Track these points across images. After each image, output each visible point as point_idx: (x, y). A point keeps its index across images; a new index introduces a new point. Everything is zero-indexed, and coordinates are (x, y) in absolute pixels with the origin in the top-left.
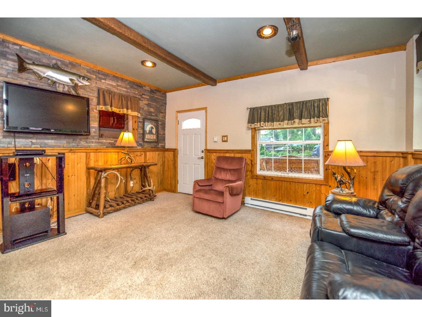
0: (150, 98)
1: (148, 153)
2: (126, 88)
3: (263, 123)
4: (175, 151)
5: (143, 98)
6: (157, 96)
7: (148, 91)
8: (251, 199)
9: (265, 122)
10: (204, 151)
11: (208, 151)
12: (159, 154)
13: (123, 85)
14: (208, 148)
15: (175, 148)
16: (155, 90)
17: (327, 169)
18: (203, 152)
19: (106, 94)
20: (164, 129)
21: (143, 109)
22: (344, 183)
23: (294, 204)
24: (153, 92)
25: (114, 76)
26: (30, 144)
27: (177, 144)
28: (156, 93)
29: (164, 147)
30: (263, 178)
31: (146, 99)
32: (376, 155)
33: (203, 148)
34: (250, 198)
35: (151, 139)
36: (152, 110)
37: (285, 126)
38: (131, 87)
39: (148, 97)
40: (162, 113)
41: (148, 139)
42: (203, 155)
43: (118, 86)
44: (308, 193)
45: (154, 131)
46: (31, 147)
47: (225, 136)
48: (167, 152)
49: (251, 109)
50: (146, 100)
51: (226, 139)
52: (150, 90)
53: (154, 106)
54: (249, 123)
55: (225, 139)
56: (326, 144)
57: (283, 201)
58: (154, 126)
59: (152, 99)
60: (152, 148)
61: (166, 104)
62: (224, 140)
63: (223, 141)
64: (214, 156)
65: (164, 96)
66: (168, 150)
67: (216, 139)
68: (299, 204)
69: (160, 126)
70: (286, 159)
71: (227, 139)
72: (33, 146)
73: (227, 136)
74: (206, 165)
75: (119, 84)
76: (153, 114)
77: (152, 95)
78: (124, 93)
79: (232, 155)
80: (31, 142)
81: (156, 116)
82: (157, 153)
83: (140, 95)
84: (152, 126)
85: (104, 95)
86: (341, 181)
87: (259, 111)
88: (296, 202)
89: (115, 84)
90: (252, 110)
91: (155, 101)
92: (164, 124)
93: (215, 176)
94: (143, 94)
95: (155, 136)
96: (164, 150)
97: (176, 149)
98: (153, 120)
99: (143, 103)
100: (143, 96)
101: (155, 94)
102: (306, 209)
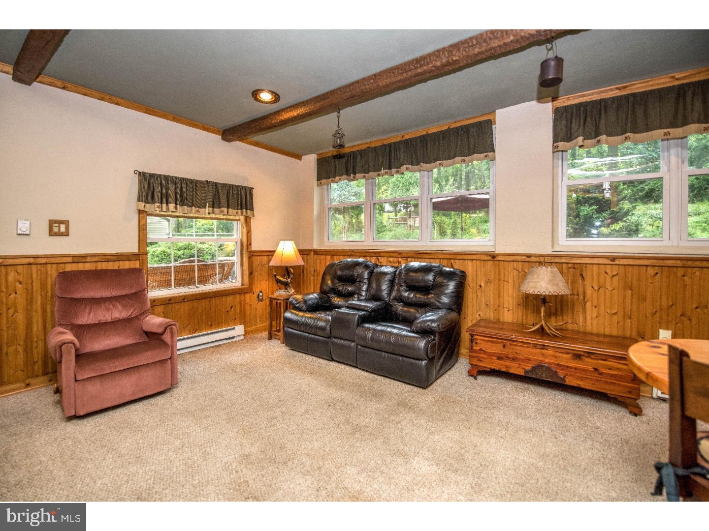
17: (251, 273)
23: (215, 328)
44: (232, 307)
47: (58, 222)
49: (143, 174)
51: (62, 230)
55: (58, 227)
56: (249, 243)
57: (200, 330)
62: (55, 230)
63: (53, 234)
67: (24, 228)
68: (222, 327)
70: (194, 266)
71: (67, 228)
73: (65, 222)
87: (164, 183)
88: (218, 325)
90: (147, 178)
102: (234, 329)
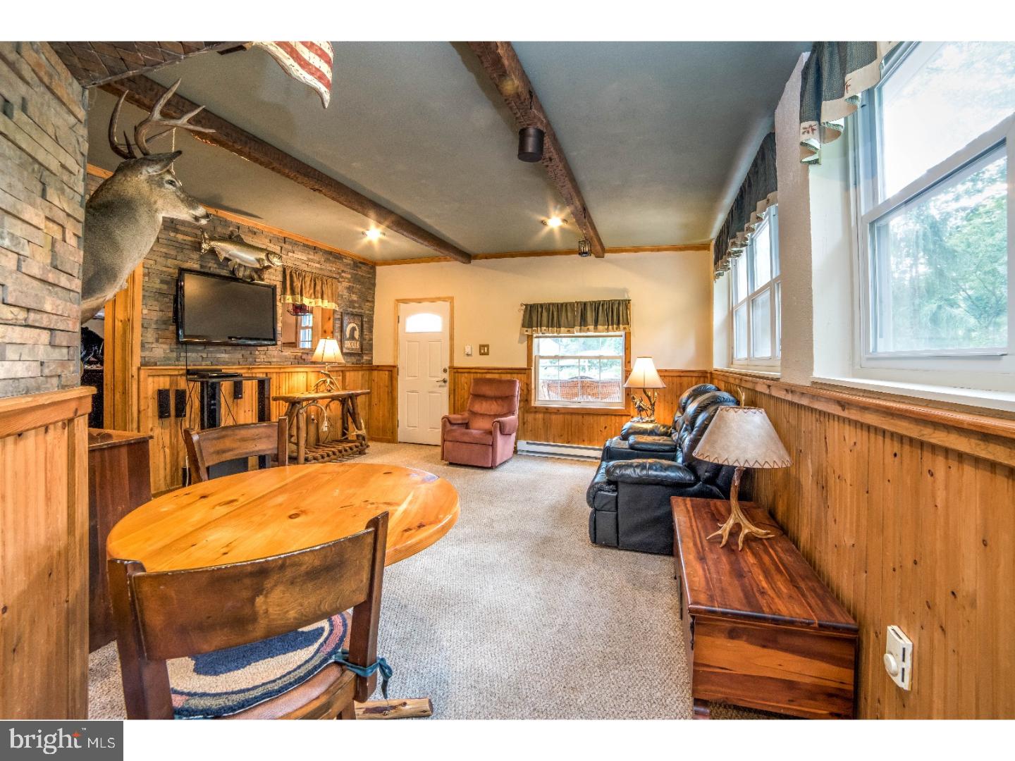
0: (352, 277)
1: (348, 374)
2: (319, 263)
3: (545, 328)
4: (392, 371)
5: (342, 277)
6: (362, 272)
7: (350, 265)
8: (527, 443)
9: (548, 326)
10: (448, 370)
11: (455, 371)
12: (363, 376)
13: (316, 258)
14: (456, 364)
15: (392, 364)
16: (360, 263)
17: (628, 394)
18: (445, 371)
19: (294, 275)
20: (371, 331)
21: (342, 296)
22: (643, 409)
24: (357, 266)
25: (304, 245)
26: (201, 359)
27: (396, 357)
28: (360, 268)
29: (370, 362)
30: (545, 410)
31: (347, 278)
32: (682, 374)
33: (447, 365)
34: (525, 442)
35: (353, 349)
36: (354, 297)
37: (576, 334)
38: (327, 260)
39: (349, 276)
40: (368, 301)
41: (348, 349)
42: (446, 376)
43: (309, 260)
44: (606, 427)
45: (357, 334)
46: (201, 365)
47: (484, 346)
48: (376, 372)
49: (526, 305)
50: (346, 280)
51: (486, 351)
52: (352, 262)
53: (356, 291)
54: (523, 326)
55: (484, 350)
56: (627, 361)
57: (573, 442)
58: (357, 325)
59: (355, 279)
60: (353, 364)
61: (374, 285)
62: (482, 351)
63: (481, 354)
64: (464, 379)
65: (372, 271)
66: (378, 368)
67: (468, 350)
69: (365, 326)
71: (488, 349)
72: (204, 363)
73: (488, 346)
74: (453, 392)
75: (310, 257)
76: (356, 305)
77: (355, 272)
78: (317, 271)
79: (496, 376)
80: (201, 356)
81: (360, 307)
82: (360, 373)
83: (339, 273)
84: (355, 325)
85: (291, 276)
86: (640, 407)
87: (540, 310)
89: (305, 259)
90: (529, 308)
91: (359, 281)
92: (371, 321)
93: (471, 409)
94: (343, 271)
95: (358, 343)
96: (371, 368)
97: (394, 367)
98: (356, 315)
99: (342, 287)
100: (343, 274)
101: (359, 270)
